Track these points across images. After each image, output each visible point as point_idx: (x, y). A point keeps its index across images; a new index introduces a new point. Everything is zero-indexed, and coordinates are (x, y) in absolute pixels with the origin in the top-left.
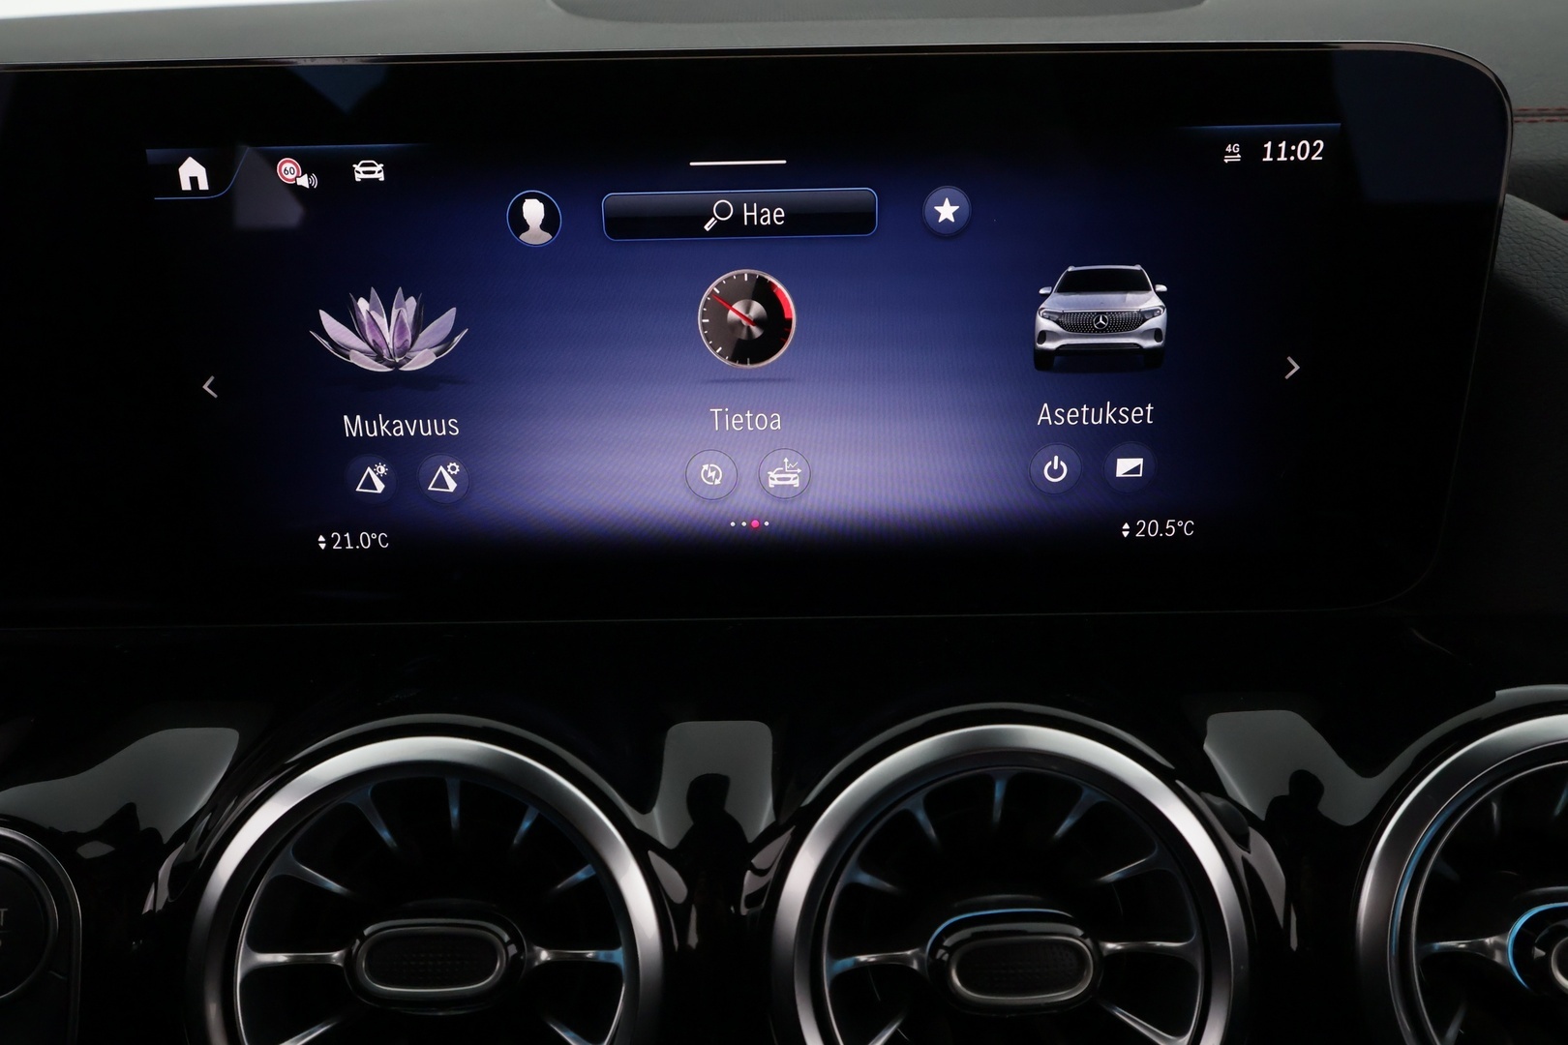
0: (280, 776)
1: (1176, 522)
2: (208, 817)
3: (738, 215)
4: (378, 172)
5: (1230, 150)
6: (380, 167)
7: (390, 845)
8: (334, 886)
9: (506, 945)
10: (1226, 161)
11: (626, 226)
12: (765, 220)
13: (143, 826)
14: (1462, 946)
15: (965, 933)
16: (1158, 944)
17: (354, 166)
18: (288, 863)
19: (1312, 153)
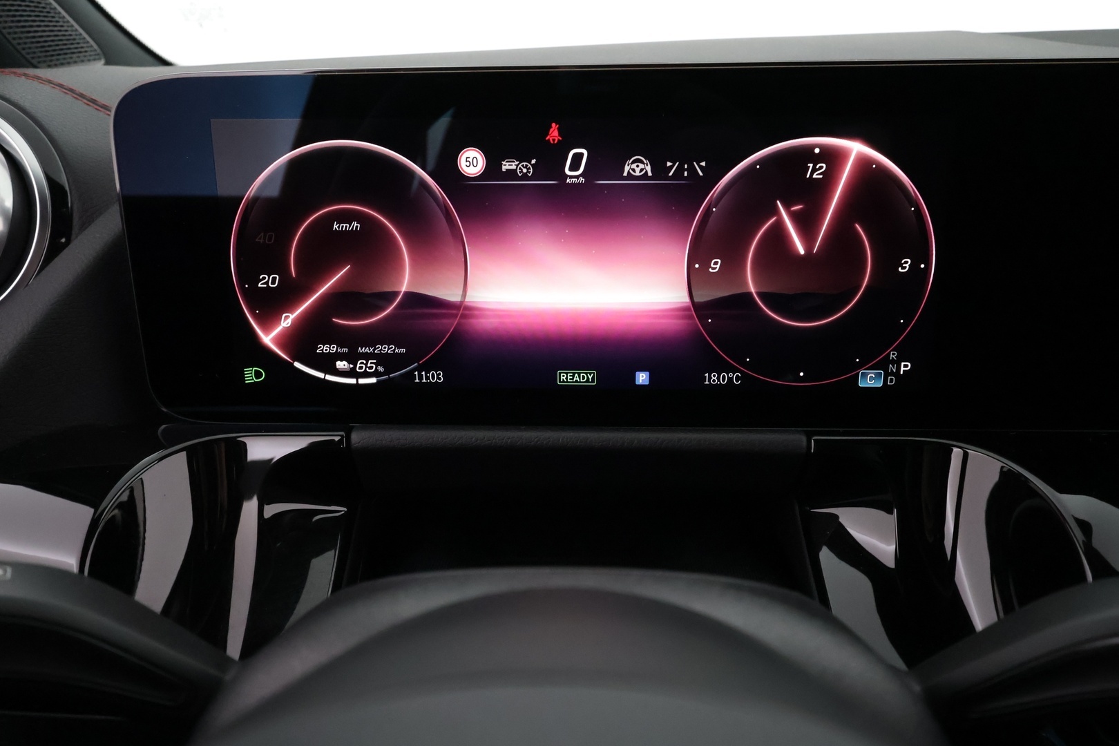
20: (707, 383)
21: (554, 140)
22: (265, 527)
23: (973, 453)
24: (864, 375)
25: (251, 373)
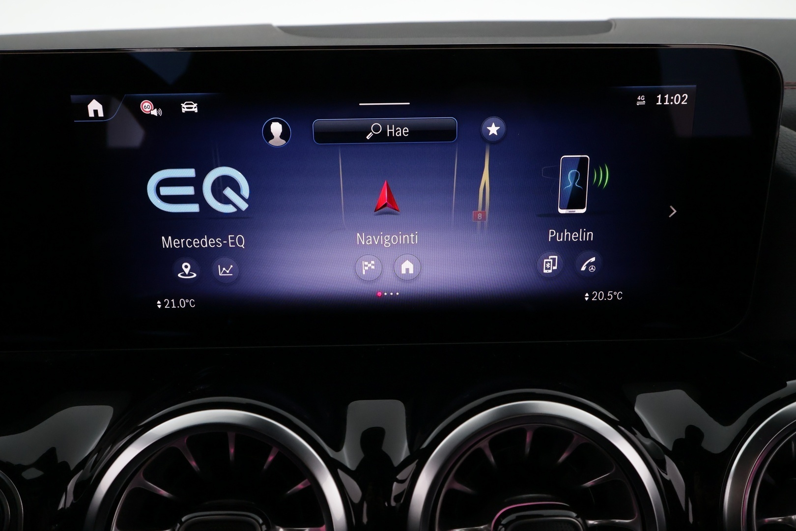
0: (135, 433)
1: (613, 293)
2: (96, 456)
3: (385, 131)
4: (194, 108)
5: (640, 99)
6: (195, 105)
7: (195, 469)
8: (164, 493)
9: (261, 525)
10: (638, 104)
11: (325, 136)
12: (398, 134)
13: (60, 460)
14: (780, 520)
15: (513, 517)
16: (617, 521)
17: (182, 104)
18: (140, 481)
19: (682, 100)
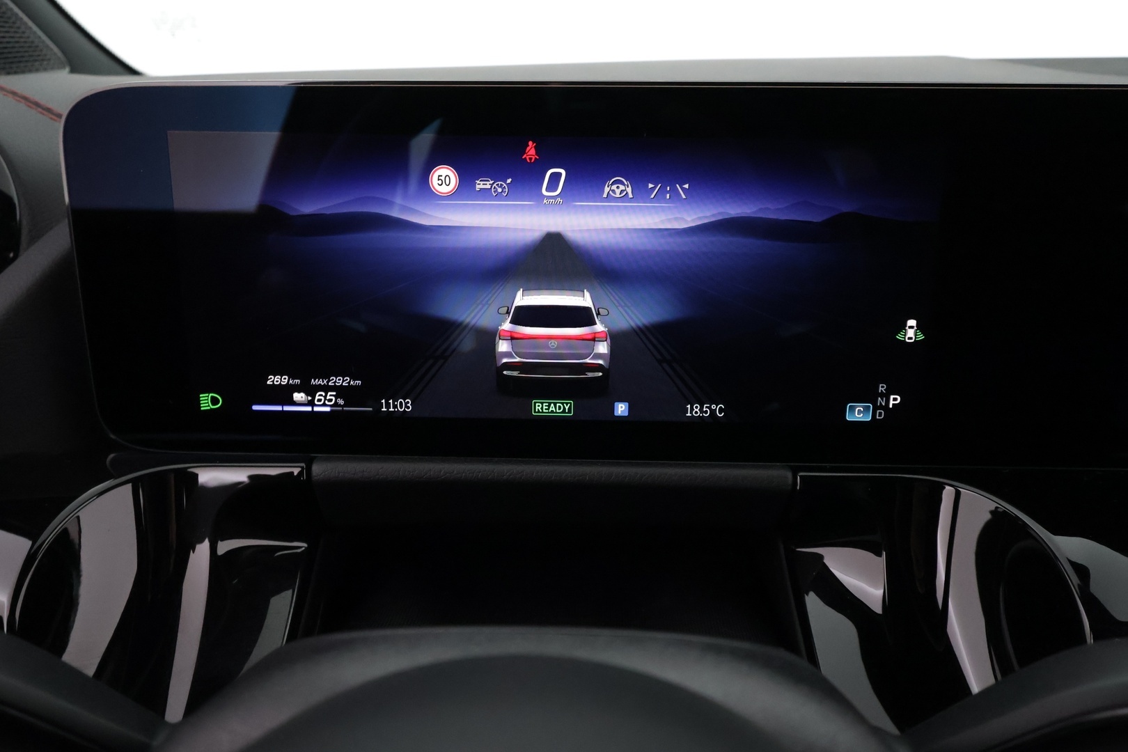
20: (689, 415)
21: (531, 159)
22: (217, 563)
23: (966, 492)
24: (852, 409)
25: (208, 400)
